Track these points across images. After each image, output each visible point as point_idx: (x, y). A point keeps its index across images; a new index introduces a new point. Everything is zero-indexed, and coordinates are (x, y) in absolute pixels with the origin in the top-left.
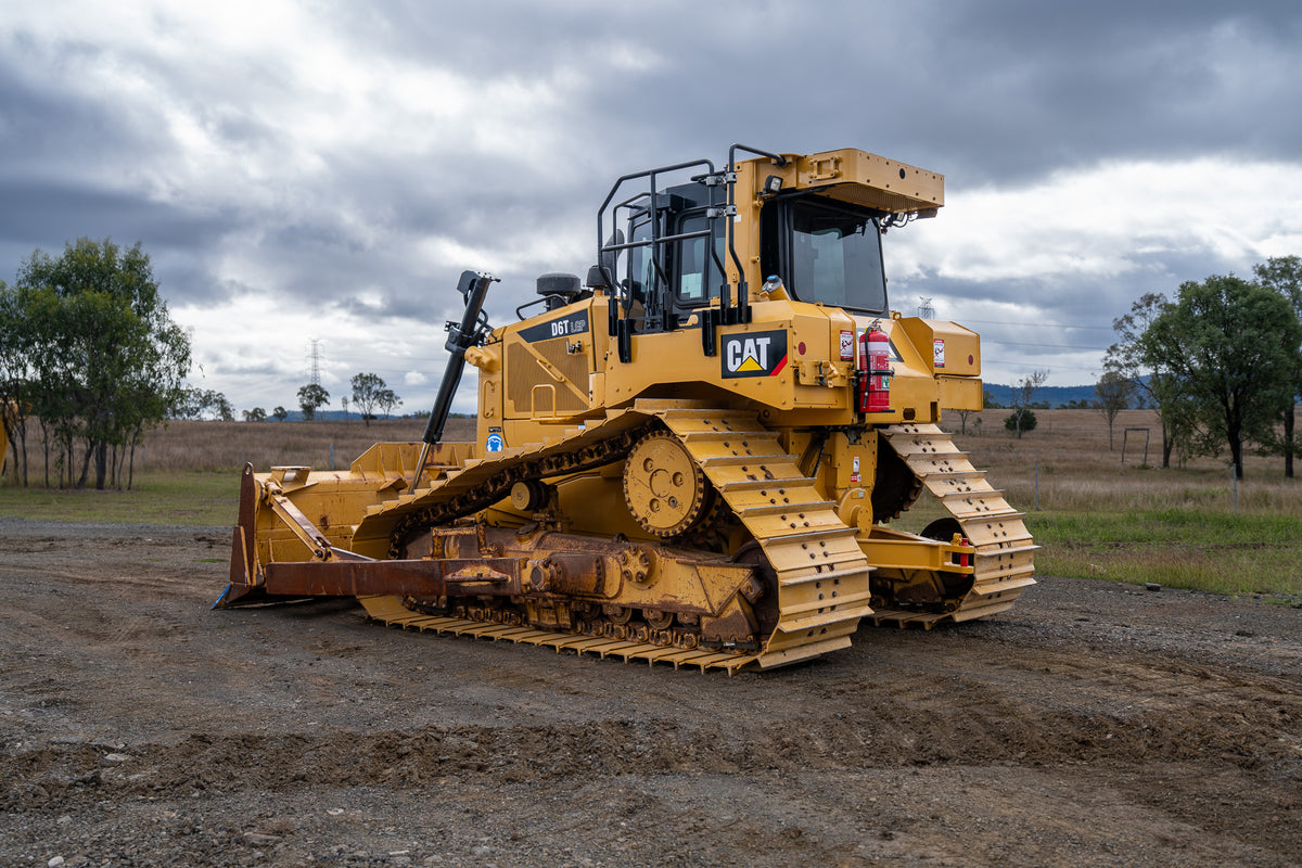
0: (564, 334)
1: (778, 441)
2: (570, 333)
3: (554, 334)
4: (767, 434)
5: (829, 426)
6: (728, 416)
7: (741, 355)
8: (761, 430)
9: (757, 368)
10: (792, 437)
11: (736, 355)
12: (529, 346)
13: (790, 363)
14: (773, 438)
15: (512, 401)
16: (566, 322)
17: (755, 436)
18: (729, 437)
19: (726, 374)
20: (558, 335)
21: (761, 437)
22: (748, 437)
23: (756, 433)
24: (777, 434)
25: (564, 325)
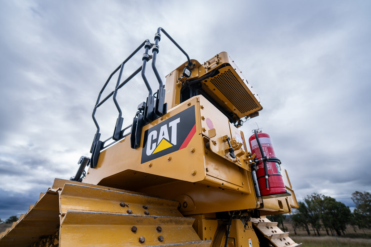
1: (193, 226)
4: (183, 219)
5: (231, 212)
6: (149, 203)
7: (156, 140)
8: (179, 216)
9: (169, 146)
10: (205, 223)
11: (153, 142)
13: (198, 131)
14: (189, 224)
17: (171, 221)
18: (140, 221)
19: (145, 159)
21: (177, 223)
22: (163, 222)
23: (172, 218)
24: (192, 220)
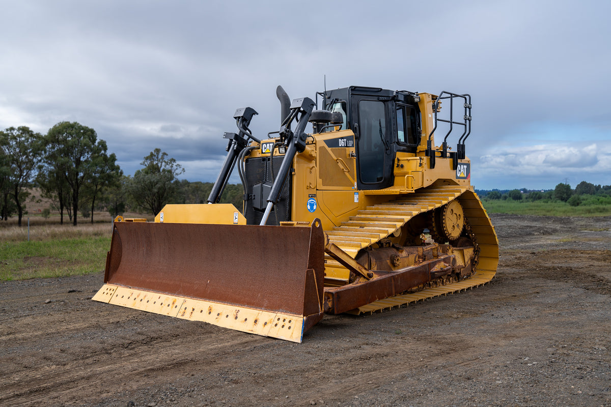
0: (344, 146)
2: (347, 146)
3: (340, 145)
12: (329, 149)
15: (321, 180)
16: (345, 140)
20: (342, 146)
25: (344, 141)
